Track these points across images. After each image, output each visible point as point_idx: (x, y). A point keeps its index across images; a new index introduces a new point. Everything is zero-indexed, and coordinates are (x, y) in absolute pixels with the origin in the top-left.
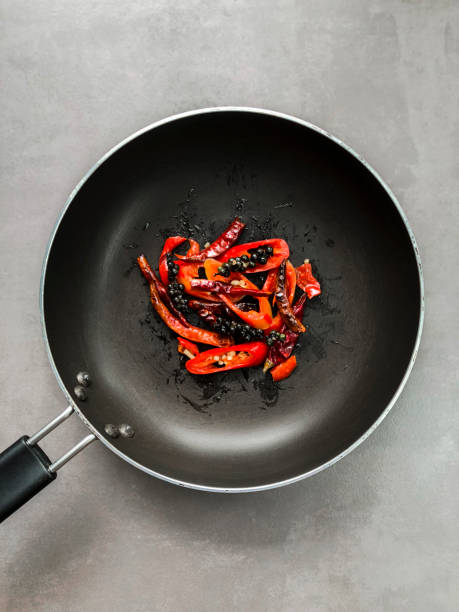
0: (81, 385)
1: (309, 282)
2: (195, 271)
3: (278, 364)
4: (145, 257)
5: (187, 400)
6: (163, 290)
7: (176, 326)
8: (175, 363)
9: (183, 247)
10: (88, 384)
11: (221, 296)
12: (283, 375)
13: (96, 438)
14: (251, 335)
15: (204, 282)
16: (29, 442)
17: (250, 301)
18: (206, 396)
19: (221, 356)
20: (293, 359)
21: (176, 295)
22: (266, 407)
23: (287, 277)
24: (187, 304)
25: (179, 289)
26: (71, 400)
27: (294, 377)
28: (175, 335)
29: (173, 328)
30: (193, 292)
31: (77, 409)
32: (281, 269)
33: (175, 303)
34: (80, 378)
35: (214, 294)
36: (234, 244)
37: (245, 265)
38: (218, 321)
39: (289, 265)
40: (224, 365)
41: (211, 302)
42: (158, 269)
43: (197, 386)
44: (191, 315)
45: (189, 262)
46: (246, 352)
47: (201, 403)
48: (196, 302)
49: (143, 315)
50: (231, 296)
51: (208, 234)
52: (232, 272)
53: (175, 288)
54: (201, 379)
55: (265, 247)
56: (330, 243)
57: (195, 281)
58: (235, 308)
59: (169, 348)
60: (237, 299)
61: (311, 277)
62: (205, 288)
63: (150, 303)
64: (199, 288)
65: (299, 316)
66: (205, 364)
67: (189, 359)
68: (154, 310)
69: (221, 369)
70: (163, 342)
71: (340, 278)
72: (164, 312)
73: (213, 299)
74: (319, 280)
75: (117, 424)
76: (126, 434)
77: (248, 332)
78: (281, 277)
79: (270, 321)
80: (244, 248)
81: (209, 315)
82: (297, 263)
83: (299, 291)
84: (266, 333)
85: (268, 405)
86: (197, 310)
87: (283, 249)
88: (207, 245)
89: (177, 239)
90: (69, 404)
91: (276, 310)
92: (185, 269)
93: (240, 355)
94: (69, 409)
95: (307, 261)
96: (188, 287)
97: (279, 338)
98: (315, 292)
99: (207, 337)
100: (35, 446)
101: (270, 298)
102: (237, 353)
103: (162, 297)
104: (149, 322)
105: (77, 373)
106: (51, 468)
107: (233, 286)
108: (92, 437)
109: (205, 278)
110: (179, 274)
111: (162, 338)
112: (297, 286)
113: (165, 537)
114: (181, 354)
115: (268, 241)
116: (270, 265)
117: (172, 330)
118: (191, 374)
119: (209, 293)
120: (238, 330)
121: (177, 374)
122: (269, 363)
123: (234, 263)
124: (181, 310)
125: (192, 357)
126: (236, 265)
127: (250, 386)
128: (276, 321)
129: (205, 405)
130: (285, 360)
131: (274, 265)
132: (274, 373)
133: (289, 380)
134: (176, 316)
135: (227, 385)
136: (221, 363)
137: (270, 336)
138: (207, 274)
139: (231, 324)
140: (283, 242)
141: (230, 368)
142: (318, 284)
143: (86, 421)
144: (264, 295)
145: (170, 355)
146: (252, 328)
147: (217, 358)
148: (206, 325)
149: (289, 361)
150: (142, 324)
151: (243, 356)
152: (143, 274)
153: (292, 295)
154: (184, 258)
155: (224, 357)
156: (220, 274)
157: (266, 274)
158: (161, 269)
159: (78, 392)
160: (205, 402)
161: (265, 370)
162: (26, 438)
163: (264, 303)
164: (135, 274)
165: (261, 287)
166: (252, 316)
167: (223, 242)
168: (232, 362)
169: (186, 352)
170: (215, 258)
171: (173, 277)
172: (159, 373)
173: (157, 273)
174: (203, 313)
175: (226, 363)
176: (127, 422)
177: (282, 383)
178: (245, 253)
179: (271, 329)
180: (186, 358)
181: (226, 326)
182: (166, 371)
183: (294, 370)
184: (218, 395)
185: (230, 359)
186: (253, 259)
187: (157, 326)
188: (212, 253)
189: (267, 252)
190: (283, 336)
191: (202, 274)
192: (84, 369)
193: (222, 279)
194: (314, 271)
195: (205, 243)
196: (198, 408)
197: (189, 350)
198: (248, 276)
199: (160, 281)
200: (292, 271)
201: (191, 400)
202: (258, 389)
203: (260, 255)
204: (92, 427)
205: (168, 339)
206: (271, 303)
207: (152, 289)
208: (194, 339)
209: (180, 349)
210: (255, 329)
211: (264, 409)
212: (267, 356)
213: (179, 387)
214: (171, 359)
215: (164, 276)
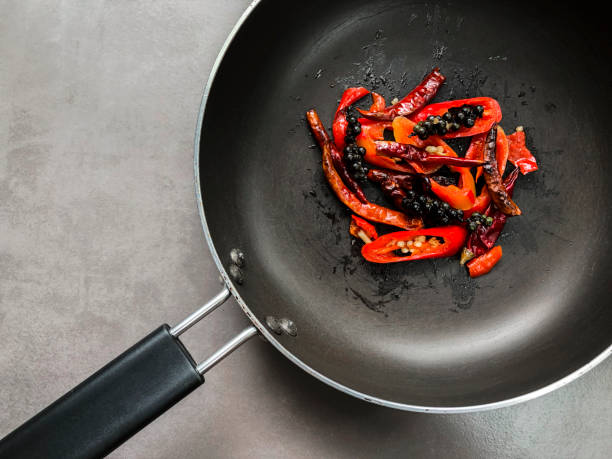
0: (236, 265)
1: (522, 156)
2: (379, 131)
3: (478, 255)
4: (316, 112)
5: (360, 296)
6: (338, 155)
8: (345, 248)
9: (365, 99)
10: (242, 265)
11: (414, 165)
12: (483, 269)
13: (258, 331)
14: (451, 216)
15: (394, 145)
16: (171, 332)
17: (449, 172)
18: (382, 292)
19: (406, 242)
20: (499, 249)
21: (355, 160)
22: (458, 309)
23: (498, 147)
24: (366, 173)
25: (360, 153)
26: (228, 281)
27: (494, 274)
28: (348, 213)
29: (347, 203)
30: (374, 159)
31: (236, 293)
32: (491, 134)
33: (352, 171)
34: (234, 255)
35: (404, 162)
36: (432, 101)
37: (448, 126)
38: (409, 196)
39: (500, 129)
40: (409, 254)
41: (398, 173)
42: (331, 129)
43: (372, 279)
44: (370, 188)
45: (373, 120)
46: (438, 238)
47: (375, 300)
48: (375, 173)
49: (308, 186)
50: (425, 165)
51: (397, 87)
52: (431, 134)
53: (354, 152)
54: (378, 270)
55: (473, 107)
56: (550, 107)
57: (381, 143)
59: (339, 228)
60: (429, 172)
61: (523, 149)
62: (394, 153)
63: (318, 171)
64: (386, 152)
65: (512, 194)
66: (384, 251)
67: (364, 243)
68: (324, 179)
69: (405, 258)
70: (331, 221)
72: (337, 184)
73: (401, 169)
74: (534, 152)
75: (278, 319)
76: (289, 331)
77: (447, 212)
78: (491, 145)
79: (473, 202)
80: (444, 106)
81: (395, 188)
82: (510, 130)
83: (510, 166)
84: (468, 215)
85: (460, 306)
86: (379, 184)
87: (493, 110)
88: (395, 101)
89: (359, 90)
90: (223, 284)
91: (481, 185)
92: (366, 128)
93: (431, 241)
94: (225, 293)
95: (520, 129)
97: (484, 223)
98: (528, 167)
99: (391, 218)
100: (176, 339)
101: (473, 168)
102: (428, 238)
103: (335, 164)
104: (314, 195)
105: (231, 250)
106: (199, 369)
107: (428, 154)
108: (251, 331)
109: (394, 140)
110: (360, 134)
111: (330, 216)
112: (508, 160)
114: (352, 237)
115: (477, 100)
116: (478, 128)
117: (346, 207)
118: (364, 261)
120: (434, 209)
121: (346, 261)
122: (467, 254)
123: (436, 121)
124: (358, 180)
125: (368, 241)
126: (439, 124)
127: (439, 280)
128: (480, 201)
129: (380, 302)
130: (487, 250)
131: (482, 130)
132: (471, 266)
133: (488, 277)
134: (351, 190)
135: (409, 279)
136: (405, 251)
137: (473, 219)
138: (396, 134)
139: (426, 200)
140: (493, 103)
141: (418, 257)
142: (533, 160)
143: (247, 310)
144: (467, 164)
145: (339, 238)
146: (452, 207)
147: (401, 244)
148: (389, 202)
149: (494, 251)
150: (306, 197)
151: (434, 243)
152: (313, 133)
153: (503, 168)
154: (369, 114)
155: (410, 243)
156: (416, 133)
157: (469, 140)
158: (336, 129)
159: (234, 271)
160: (380, 298)
161: (463, 262)
162: (168, 327)
163: (467, 176)
164: (302, 132)
165: (462, 155)
166: (451, 191)
167: (417, 96)
168: (422, 250)
169: (362, 234)
170: (408, 116)
171: (353, 135)
172: (325, 259)
173: (330, 133)
174: (389, 184)
175: (412, 251)
176: (290, 318)
177: (481, 279)
179: (473, 210)
180: (360, 242)
181: (420, 201)
182: (332, 257)
183: (496, 265)
184: (397, 290)
185: (418, 246)
186: (458, 120)
187: (324, 201)
188: (405, 109)
189: (476, 112)
190: (490, 219)
191: (389, 135)
192: (237, 246)
193: (417, 142)
194: (529, 143)
195: (392, 99)
196: (371, 306)
197: (365, 232)
198: (449, 142)
199: (334, 144)
200: (504, 141)
201: (363, 296)
202: (449, 286)
203: (467, 115)
204: (253, 318)
205: (337, 217)
206: (474, 177)
207: (326, 152)
208: (373, 218)
209: (353, 229)
210: (456, 210)
211: (455, 311)
212: (465, 245)
213: (349, 277)
214: (340, 243)
215: (340, 138)
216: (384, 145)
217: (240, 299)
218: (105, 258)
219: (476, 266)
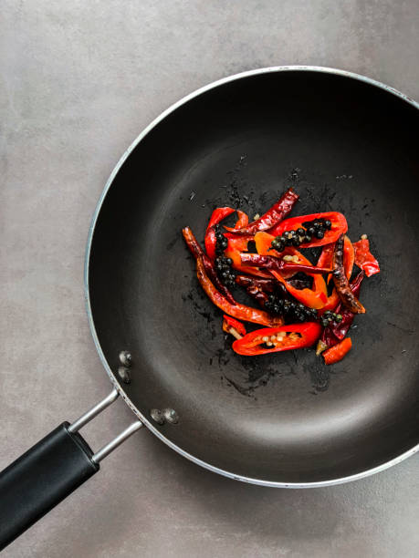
0: (124, 366)
1: (367, 260)
2: (243, 243)
3: (331, 346)
4: (190, 229)
5: (233, 384)
6: (210, 265)
7: (218, 300)
8: (219, 342)
9: (232, 218)
10: (130, 365)
11: (273, 272)
12: (336, 357)
13: (143, 425)
14: (305, 313)
15: (256, 257)
16: (71, 429)
17: (304, 278)
18: (252, 379)
19: (270, 337)
20: (349, 341)
21: (224, 270)
22: (316, 392)
23: (345, 254)
24: (234, 279)
25: (228, 263)
26: (117, 383)
27: (347, 361)
29: (218, 305)
30: (240, 268)
31: (123, 394)
32: (338, 244)
33: (222, 279)
34: (122, 357)
35: (264, 270)
36: (288, 216)
37: (301, 239)
38: (270, 300)
39: (347, 239)
40: (273, 347)
41: (260, 278)
42: (203, 242)
43: (243, 368)
44: (240, 292)
45: (238, 235)
46: (297, 333)
47: (246, 386)
48: (243, 278)
49: (186, 290)
50: (283, 272)
51: (258, 205)
52: (287, 246)
53: (223, 263)
54: (247, 361)
55: (323, 220)
57: (247, 255)
58: (288, 286)
59: (214, 326)
60: (288, 277)
61: (367, 254)
62: (256, 264)
63: (195, 278)
64: (249, 263)
65: (357, 294)
66: (252, 345)
67: (235, 339)
68: (199, 286)
69: (270, 351)
70: (206, 320)
71: (398, 256)
72: (210, 289)
73: (263, 275)
74: (376, 258)
75: (161, 409)
76: (171, 419)
77: (302, 312)
78: (339, 253)
79: (325, 301)
80: (298, 221)
81: (259, 292)
82: (355, 238)
83: (357, 270)
84: (321, 313)
85: (318, 389)
86: (245, 287)
87: (340, 223)
88: (257, 217)
89: (226, 210)
91: (332, 287)
92: (233, 242)
93: (291, 336)
94: (114, 393)
95: (364, 237)
96: (237, 261)
97: (335, 319)
98: (372, 271)
99: (256, 316)
100: (76, 434)
101: (325, 275)
102: (288, 334)
103: (208, 272)
104: (191, 298)
105: (119, 353)
106: (95, 458)
107: (286, 262)
108: (137, 424)
109: (256, 252)
110: (227, 248)
111: (205, 315)
112: (355, 264)
113: (204, 527)
114: (225, 333)
115: (326, 214)
116: (328, 239)
117: (216, 306)
118: (236, 355)
119: (257, 269)
120: (292, 309)
121: (220, 353)
122: (322, 345)
123: (290, 236)
124: (228, 286)
125: (239, 337)
126: (293, 239)
127: (299, 368)
128: (331, 301)
129: (251, 388)
130: (339, 342)
131: (331, 240)
132: (325, 355)
133: (341, 363)
134: (222, 293)
135: (274, 367)
136: (270, 344)
137: (326, 316)
138: (258, 247)
139: (284, 303)
140: (340, 216)
141: (280, 349)
142: (376, 263)
143: (133, 407)
144: (318, 272)
145: (214, 334)
146: (307, 307)
147: (265, 339)
148: (255, 304)
149: (344, 342)
150: (185, 300)
151: (294, 338)
152: (188, 248)
153: (350, 272)
154: (235, 231)
155: (273, 338)
156: (274, 247)
157: (320, 250)
158: (208, 242)
159: (122, 373)
160: (250, 385)
161: (318, 353)
162: (67, 424)
163: (320, 283)
164: (179, 247)
165: (315, 263)
166: (306, 294)
167: (275, 213)
168: (283, 344)
169: (233, 331)
170: (267, 231)
171: (221, 248)
172: (202, 353)
173: (202, 245)
174: (253, 290)
175: (275, 344)
176: (172, 407)
177: (335, 366)
178: (299, 226)
179: (325, 309)
180: (232, 338)
182: (208, 349)
183: (348, 353)
184: (265, 377)
185: (280, 340)
186: (309, 233)
187: (200, 303)
188: (263, 226)
189: (325, 226)
190: (339, 317)
191: (252, 248)
192: (125, 348)
193: (274, 253)
194: (372, 248)
195: (254, 215)
196: (243, 392)
197: (236, 330)
198: (303, 252)
199: (206, 256)
200: (350, 248)
201: (236, 383)
202: (308, 372)
203: (317, 229)
204: (139, 414)
205: (212, 316)
206: (326, 281)
207: (199, 263)
208: (241, 318)
209: (225, 327)
210: (309, 309)
211: (314, 393)
212: (320, 338)
213: (223, 367)
214: (215, 338)
215: (211, 252)
216: (246, 257)
217: (127, 398)
218: (15, 358)
219: (330, 355)
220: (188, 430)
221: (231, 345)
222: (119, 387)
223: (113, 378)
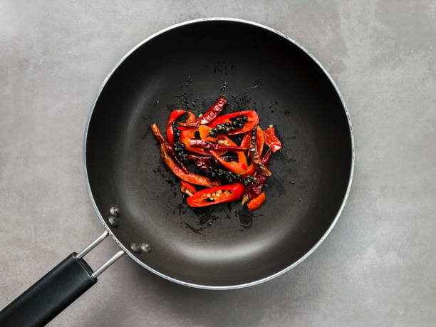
0: (113, 216)
1: (273, 141)
2: (192, 134)
3: (252, 199)
4: (157, 125)
5: (189, 226)
6: (170, 148)
7: (180, 174)
8: (179, 199)
9: (183, 117)
10: (118, 215)
11: (211, 151)
12: (256, 206)
13: (125, 253)
14: (233, 178)
15: (199, 142)
16: (77, 257)
17: (232, 154)
18: (202, 222)
19: (212, 194)
20: (263, 194)
21: (179, 151)
22: (243, 229)
23: (258, 138)
24: (187, 157)
25: (182, 147)
26: (107, 226)
27: (263, 208)
28: (178, 180)
29: (177, 174)
30: (191, 149)
31: (111, 233)
32: (253, 132)
33: (179, 157)
34: (112, 211)
35: (206, 150)
36: (220, 114)
37: (228, 129)
38: (210, 169)
39: (259, 128)
40: (214, 200)
41: (204, 156)
42: (166, 133)
43: (195, 216)
44: (190, 165)
45: (188, 128)
46: (229, 191)
47: (198, 228)
48: (193, 156)
49: (156, 166)
50: (218, 151)
51: (201, 108)
52: (219, 134)
53: (178, 146)
54: (198, 211)
55: (242, 116)
56: (287, 113)
57: (193, 141)
58: (221, 160)
59: (175, 189)
60: (222, 154)
61: (274, 137)
62: (200, 146)
63: (161, 157)
64: (195, 146)
65: (266, 164)
66: (201, 200)
67: (189, 196)
68: (164, 162)
69: (212, 203)
70: (170, 185)
71: (295, 137)
72: (171, 163)
73: (205, 154)
74: (279, 140)
75: (139, 243)
76: (146, 250)
77: (230, 176)
78: (254, 138)
79: (246, 169)
80: (226, 118)
81: (203, 165)
82: (265, 128)
83: (266, 147)
84: (243, 177)
85: (245, 227)
86: (194, 162)
87: (254, 118)
88: (201, 115)
89: (180, 111)
90: (105, 229)
91: (250, 160)
92: (185, 133)
93: (225, 193)
94: (106, 233)
95: (271, 126)
96: (188, 146)
97: (252, 181)
98: (277, 148)
99: (202, 181)
100: (81, 259)
101: (246, 152)
102: (223, 191)
103: (169, 153)
104: (160, 171)
105: (110, 208)
106: (93, 275)
107: (219, 144)
108: (122, 252)
109: (200, 139)
110: (181, 136)
111: (170, 182)
112: (264, 144)
113: (174, 323)
114: (183, 193)
115: (244, 112)
116: (246, 129)
117: (176, 176)
118: (190, 207)
119: (202, 150)
120: (224, 176)
121: (181, 207)
122: (246, 198)
123: (220, 128)
124: (183, 161)
125: (191, 195)
126: (222, 129)
127: (232, 214)
128: (250, 169)
129: (201, 229)
130: (256, 196)
131: (248, 129)
132: (249, 205)
133: (260, 210)
134: (180, 167)
135: (217, 214)
136: (212, 199)
137: (246, 179)
138: (201, 135)
139: (219, 171)
140: (254, 113)
141: (218, 202)
142: (279, 142)
143: (118, 241)
144: (242, 150)
145: (175, 194)
146: (234, 173)
147: (209, 195)
148: (201, 173)
149: (260, 196)
150: (155, 172)
151: (227, 194)
152: (156, 137)
153: (261, 150)
154: (185, 125)
155: (214, 194)
156: (211, 135)
157: (243, 135)
158: (168, 133)
159: (111, 221)
160: (200, 226)
161: (243, 203)
162: (75, 254)
163: (242, 156)
164: (150, 137)
165: (239, 145)
166: (233, 165)
167: (212, 113)
168: (220, 198)
169: (187, 192)
170: (206, 125)
171: (177, 138)
172: (168, 206)
173: (165, 136)
174: (199, 163)
176: (147, 242)
177: (255, 212)
178: (227, 121)
179: (246, 174)
180: (187, 196)
181: (215, 172)
182: (173, 205)
183: (263, 203)
184: (210, 221)
185: (218, 196)
186: (233, 125)
187: (166, 174)
188: (204, 121)
189: (243, 120)
190: (255, 179)
191: (197, 136)
192: (115, 205)
193: (212, 139)
194: (276, 133)
195: (199, 114)
196: (196, 231)
197: (189, 190)
198: (229, 137)
199: (168, 142)
200: (261, 133)
201: (191, 226)
202: (238, 217)
203: (238, 122)
204: (122, 245)
205: (174, 182)
206: (246, 156)
207: (162, 147)
208: (192, 182)
209: (182, 190)
210: (236, 175)
211: (242, 231)
212: (244, 194)
213: (182, 216)
214: (177, 197)
215: (171, 138)
216: (193, 142)
217: (114, 236)
218: (44, 215)
220: (158, 256)
221: (186, 200)
222: (108, 228)
223: (104, 223)
